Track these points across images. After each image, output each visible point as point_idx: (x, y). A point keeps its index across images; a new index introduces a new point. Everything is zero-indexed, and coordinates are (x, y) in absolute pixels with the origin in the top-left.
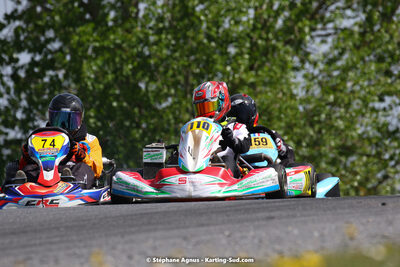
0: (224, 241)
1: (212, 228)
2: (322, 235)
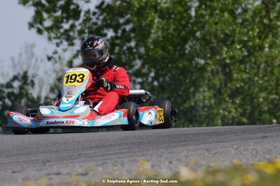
0: (233, 152)
1: (226, 143)
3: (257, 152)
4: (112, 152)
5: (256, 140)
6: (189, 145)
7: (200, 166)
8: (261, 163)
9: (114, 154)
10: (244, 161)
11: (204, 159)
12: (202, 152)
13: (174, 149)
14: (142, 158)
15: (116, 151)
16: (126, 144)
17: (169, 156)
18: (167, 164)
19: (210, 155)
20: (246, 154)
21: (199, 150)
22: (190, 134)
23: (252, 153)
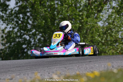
0: (76, 68)
1: (73, 65)
2: (105, 66)
3: (87, 68)
4: (23, 69)
5: (86, 63)
6: (57, 65)
7: (62, 75)
8: (89, 73)
9: (24, 70)
10: (81, 72)
11: (64, 72)
12: (63, 68)
13: (50, 68)
14: (36, 71)
15: (25, 69)
16: (29, 65)
17: (48, 70)
18: (48, 74)
19: (66, 70)
20: (82, 69)
21: (61, 67)
22: (57, 61)
23: (85, 69)
